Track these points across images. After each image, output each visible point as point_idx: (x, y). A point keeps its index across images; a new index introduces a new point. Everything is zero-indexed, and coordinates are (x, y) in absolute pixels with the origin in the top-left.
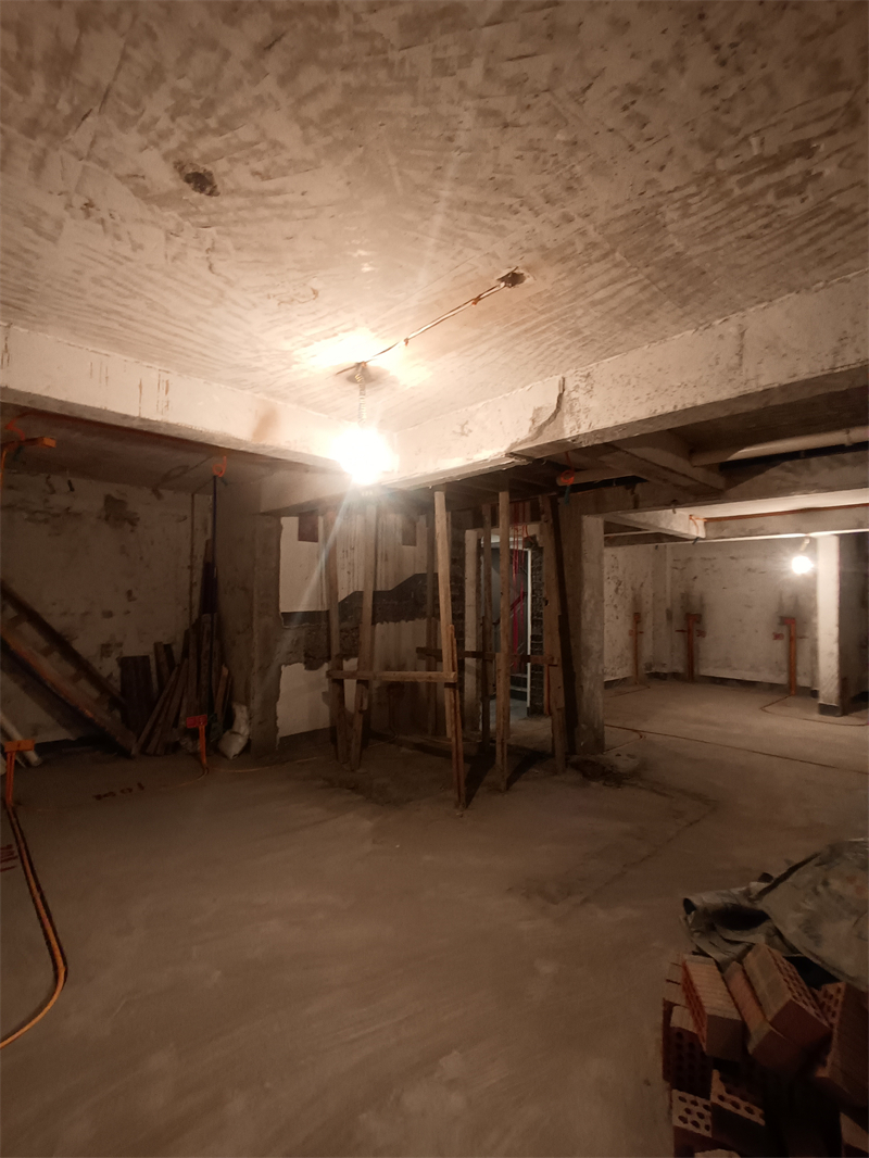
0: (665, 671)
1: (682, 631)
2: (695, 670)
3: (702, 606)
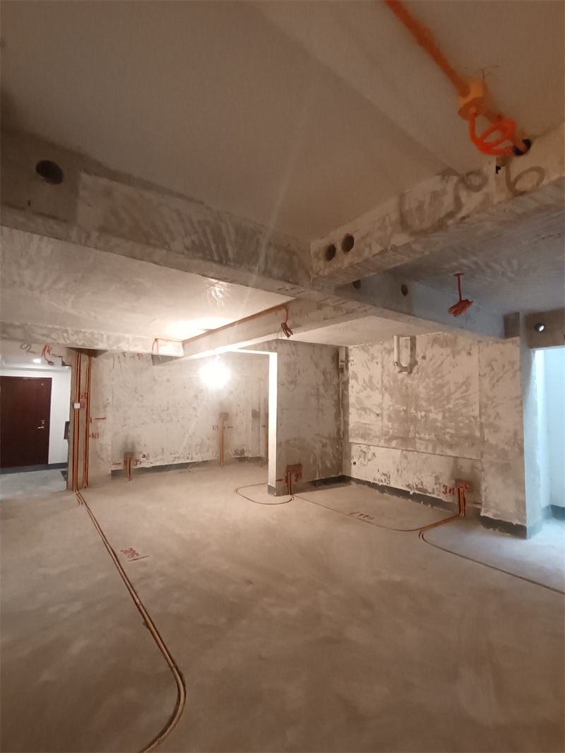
0: (251, 455)
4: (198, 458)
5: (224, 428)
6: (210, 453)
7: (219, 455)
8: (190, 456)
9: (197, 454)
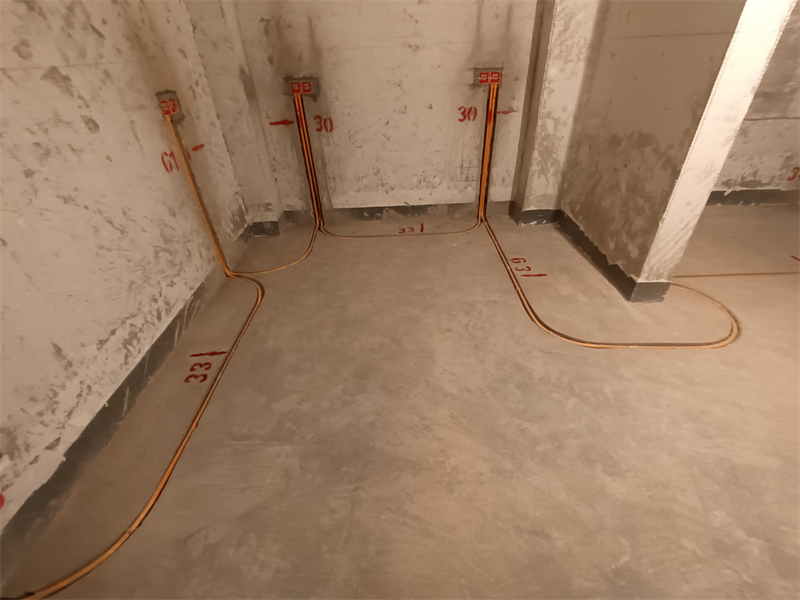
0: (272, 216)
1: (285, 122)
2: (324, 200)
3: (317, 51)
4: (180, 295)
5: (187, 157)
6: (196, 260)
7: (214, 251)
8: (161, 303)
9: (172, 284)
